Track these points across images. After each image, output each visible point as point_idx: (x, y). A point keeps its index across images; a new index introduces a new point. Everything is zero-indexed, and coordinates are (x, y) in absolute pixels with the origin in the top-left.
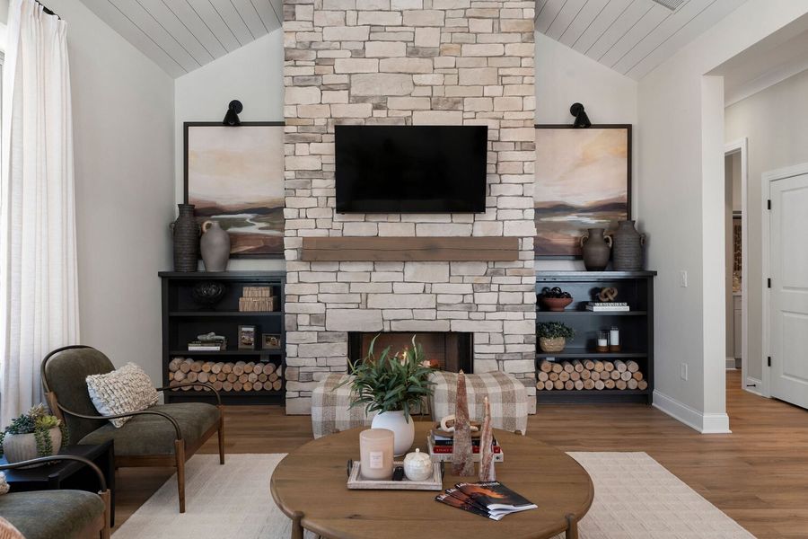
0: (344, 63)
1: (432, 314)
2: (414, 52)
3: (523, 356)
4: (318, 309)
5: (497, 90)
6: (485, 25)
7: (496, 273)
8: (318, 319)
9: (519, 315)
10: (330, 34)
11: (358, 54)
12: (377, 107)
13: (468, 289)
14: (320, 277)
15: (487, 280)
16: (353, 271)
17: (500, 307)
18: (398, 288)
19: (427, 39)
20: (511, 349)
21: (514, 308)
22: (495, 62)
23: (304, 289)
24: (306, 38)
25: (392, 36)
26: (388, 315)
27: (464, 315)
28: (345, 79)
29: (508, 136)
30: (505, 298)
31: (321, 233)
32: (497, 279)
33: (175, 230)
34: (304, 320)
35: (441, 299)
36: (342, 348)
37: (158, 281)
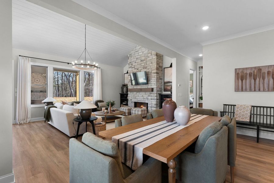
0: (134, 64)
1: (143, 100)
2: (141, 61)
3: (154, 107)
4: (131, 98)
5: (151, 65)
6: (150, 55)
7: (151, 94)
8: (131, 100)
9: (154, 100)
10: (133, 60)
11: (136, 62)
12: (137, 70)
13: (147, 96)
14: (131, 94)
15: (150, 95)
16: (135, 93)
17: (151, 99)
18: (139, 96)
19: (143, 58)
20: (153, 106)
21: (154, 99)
22: (151, 60)
23: (130, 96)
24: (130, 61)
25: (139, 59)
26: (138, 100)
27: (147, 100)
28: (134, 66)
29: (153, 72)
30: (152, 98)
31: (131, 88)
32: (151, 95)
33: (122, 88)
34: (130, 100)
35: (144, 98)
36: (133, 104)
37: (120, 95)
